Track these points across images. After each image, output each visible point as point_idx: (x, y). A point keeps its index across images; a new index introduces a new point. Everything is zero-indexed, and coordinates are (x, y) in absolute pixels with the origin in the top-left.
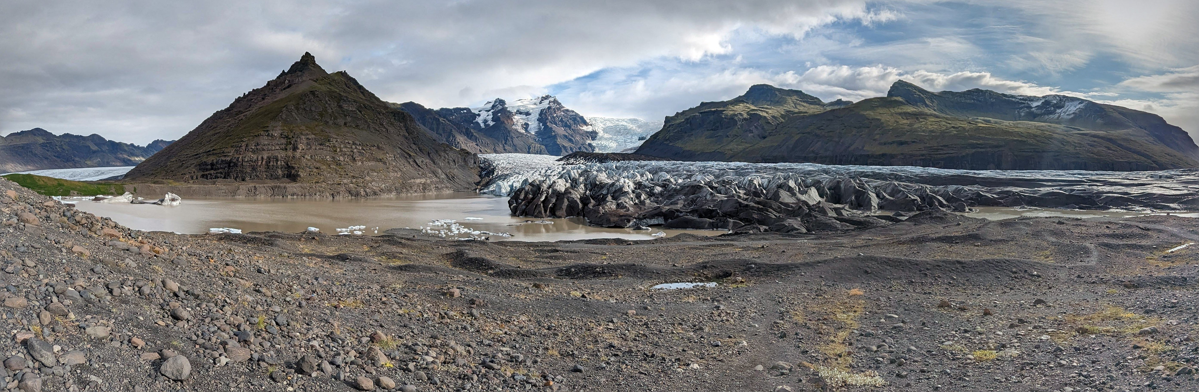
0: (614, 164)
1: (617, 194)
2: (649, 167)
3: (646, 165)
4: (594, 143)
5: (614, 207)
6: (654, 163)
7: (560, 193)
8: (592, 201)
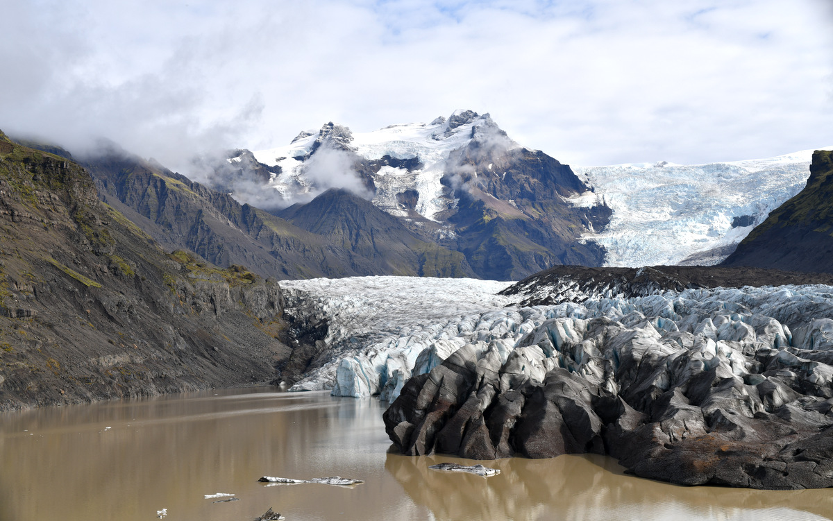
0: (669, 299)
1: (699, 388)
2: (775, 305)
3: (766, 299)
4: (604, 240)
5: (697, 426)
6: (788, 291)
7: (531, 388)
8: (628, 408)
